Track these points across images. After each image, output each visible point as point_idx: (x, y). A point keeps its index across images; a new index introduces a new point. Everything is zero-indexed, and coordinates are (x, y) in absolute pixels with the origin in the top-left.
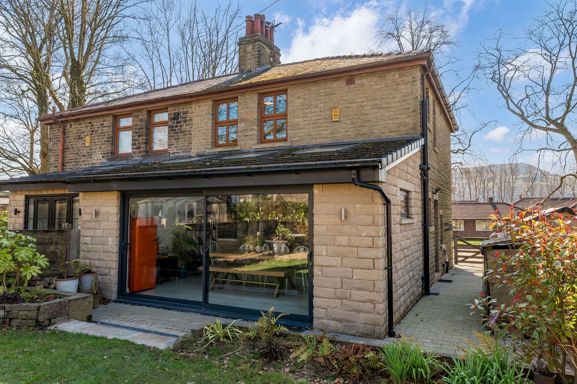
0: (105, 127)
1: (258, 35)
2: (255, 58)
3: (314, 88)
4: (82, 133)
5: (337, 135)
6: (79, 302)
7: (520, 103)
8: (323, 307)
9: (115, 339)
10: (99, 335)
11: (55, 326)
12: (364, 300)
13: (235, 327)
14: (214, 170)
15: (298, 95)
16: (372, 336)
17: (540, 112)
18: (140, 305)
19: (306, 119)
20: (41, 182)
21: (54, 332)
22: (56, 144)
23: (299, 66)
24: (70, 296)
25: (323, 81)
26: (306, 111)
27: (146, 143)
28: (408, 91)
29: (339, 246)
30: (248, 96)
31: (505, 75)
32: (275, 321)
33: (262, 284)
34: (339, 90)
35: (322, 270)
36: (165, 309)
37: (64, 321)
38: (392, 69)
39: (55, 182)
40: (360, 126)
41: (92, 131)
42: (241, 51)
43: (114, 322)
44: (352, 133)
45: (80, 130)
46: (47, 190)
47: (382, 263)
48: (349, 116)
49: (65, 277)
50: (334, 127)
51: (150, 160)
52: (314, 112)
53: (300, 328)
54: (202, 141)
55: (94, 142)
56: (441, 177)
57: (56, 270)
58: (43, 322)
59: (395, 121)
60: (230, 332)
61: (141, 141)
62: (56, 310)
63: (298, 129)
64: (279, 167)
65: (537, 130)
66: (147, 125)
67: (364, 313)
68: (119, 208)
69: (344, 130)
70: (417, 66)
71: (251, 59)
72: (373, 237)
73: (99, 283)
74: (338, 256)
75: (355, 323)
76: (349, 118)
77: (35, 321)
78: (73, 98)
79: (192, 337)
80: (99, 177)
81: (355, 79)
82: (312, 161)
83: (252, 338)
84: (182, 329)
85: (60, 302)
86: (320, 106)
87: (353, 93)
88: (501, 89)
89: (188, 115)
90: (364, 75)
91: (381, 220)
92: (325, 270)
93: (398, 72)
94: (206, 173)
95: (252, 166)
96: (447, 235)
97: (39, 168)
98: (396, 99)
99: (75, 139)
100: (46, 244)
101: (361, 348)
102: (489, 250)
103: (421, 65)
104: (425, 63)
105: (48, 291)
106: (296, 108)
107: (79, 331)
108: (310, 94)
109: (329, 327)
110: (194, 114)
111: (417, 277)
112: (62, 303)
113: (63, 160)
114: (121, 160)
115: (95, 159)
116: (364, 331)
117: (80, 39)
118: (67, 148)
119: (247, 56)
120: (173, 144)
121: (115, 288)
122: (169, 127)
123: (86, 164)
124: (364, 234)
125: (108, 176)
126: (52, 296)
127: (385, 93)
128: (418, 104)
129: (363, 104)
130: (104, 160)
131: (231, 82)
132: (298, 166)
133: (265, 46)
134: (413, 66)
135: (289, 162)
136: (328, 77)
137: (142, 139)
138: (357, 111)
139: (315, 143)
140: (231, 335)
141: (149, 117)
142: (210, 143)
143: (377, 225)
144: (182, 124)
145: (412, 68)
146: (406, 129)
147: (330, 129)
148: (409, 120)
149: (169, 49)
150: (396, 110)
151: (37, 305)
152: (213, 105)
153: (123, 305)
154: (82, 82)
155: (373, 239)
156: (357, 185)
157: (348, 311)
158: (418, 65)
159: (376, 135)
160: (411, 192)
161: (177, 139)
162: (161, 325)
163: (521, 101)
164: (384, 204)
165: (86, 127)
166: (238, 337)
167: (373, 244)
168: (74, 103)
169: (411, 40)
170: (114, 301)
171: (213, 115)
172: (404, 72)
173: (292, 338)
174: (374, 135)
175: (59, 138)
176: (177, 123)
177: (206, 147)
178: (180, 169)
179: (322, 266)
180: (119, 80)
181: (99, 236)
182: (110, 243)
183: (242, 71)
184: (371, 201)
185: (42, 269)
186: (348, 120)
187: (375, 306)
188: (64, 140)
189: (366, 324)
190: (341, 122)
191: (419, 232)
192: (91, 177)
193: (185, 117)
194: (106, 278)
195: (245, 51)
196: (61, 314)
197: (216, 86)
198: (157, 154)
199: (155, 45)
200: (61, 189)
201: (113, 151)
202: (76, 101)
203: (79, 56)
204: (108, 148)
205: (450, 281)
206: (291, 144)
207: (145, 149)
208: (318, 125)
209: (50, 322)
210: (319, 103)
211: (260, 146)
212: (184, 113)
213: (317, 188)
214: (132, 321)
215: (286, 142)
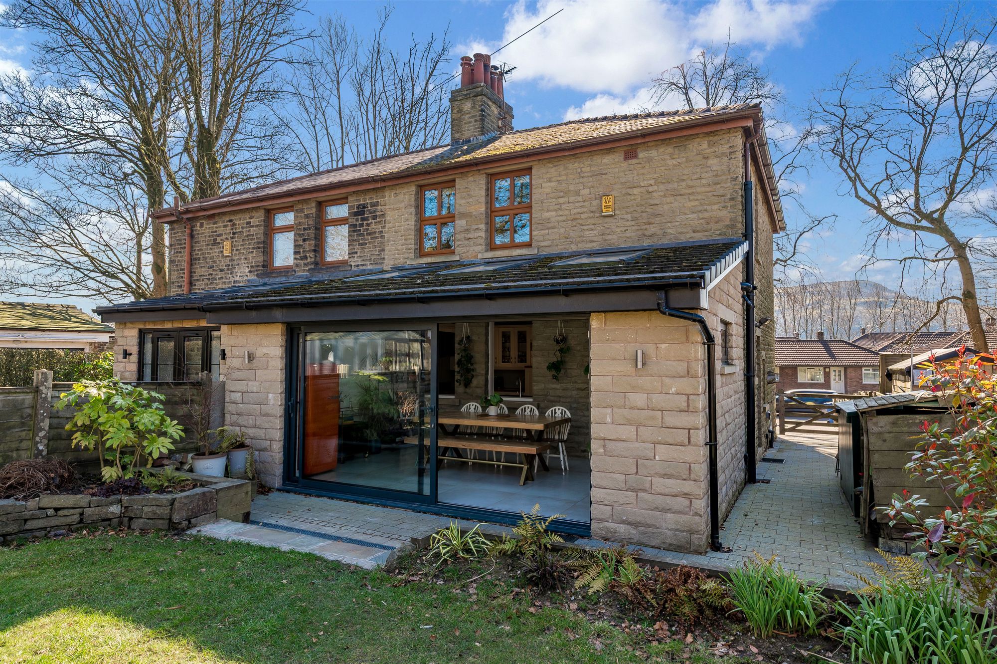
0: (253, 226)
1: (480, 86)
2: (476, 121)
3: (574, 166)
4: (218, 236)
5: (610, 237)
6: (232, 492)
7: (876, 188)
8: (606, 502)
9: (292, 552)
10: (267, 544)
11: (198, 529)
12: (673, 494)
13: (478, 534)
14: (433, 290)
15: (549, 176)
16: (686, 549)
17: (905, 201)
18: (318, 496)
19: (561, 213)
20: (163, 310)
21: (197, 539)
22: (180, 252)
23: (545, 133)
24: (217, 483)
25: (587, 154)
26: (562, 200)
27: (315, 251)
28: (724, 167)
29: (632, 408)
30: (471, 179)
31: (853, 144)
32: (544, 527)
33: (497, 465)
34: (614, 168)
35: (604, 446)
36: (357, 502)
37: (209, 521)
38: (697, 134)
39: (185, 309)
40: (645, 224)
41: (234, 234)
42: (455, 111)
43: (283, 522)
44: (633, 234)
45: (216, 232)
46: (172, 321)
47: (701, 436)
48: (628, 207)
49: (207, 453)
50: (605, 225)
51: (325, 277)
52: (573, 202)
53: (569, 534)
54: (400, 247)
55: (237, 250)
56: (763, 302)
57: (193, 443)
58: (180, 523)
59: (701, 215)
60: (473, 542)
61: (307, 248)
62: (198, 506)
63: (548, 228)
64: (537, 285)
65: (898, 228)
66: (316, 224)
67: (673, 513)
68: (284, 348)
69: (621, 229)
70: (738, 129)
71: (470, 122)
72: (688, 395)
73: (256, 461)
74: (631, 425)
75: (658, 528)
76: (628, 210)
77: (168, 521)
78: (202, 184)
79: (414, 550)
80: (254, 302)
81: (639, 150)
82: (589, 276)
83: (509, 553)
84: (388, 535)
85: (204, 493)
86: (583, 192)
87: (635, 172)
88: (845, 165)
89: (379, 207)
90: (653, 143)
91: (700, 369)
92: (611, 445)
93: (707, 139)
94: (422, 295)
95: (494, 285)
96: (769, 390)
97: (151, 289)
98: (704, 181)
99: (208, 245)
100: (176, 403)
101: (694, 573)
102: (872, 416)
103: (743, 127)
104: (750, 124)
105: (183, 475)
106: (545, 196)
107: (235, 538)
108: (567, 175)
109: (617, 535)
110: (387, 207)
111: (739, 455)
112: (207, 494)
113: (191, 277)
114: (277, 277)
115: (239, 275)
116: (673, 542)
117: (211, 96)
118: (196, 259)
119: (464, 119)
120: (356, 253)
121: (278, 470)
122: (350, 226)
123: (225, 283)
124: (674, 390)
125: (268, 301)
126: (189, 482)
127: (685, 172)
128: (738, 187)
129: (650, 189)
130: (252, 277)
131: (442, 157)
132: (567, 284)
133: (490, 103)
134: (730, 129)
135: (551, 279)
136: (596, 148)
137: (310, 245)
138: (641, 200)
139: (575, 250)
140: (475, 547)
141: (320, 211)
142: (412, 251)
143: (695, 376)
144: (370, 221)
145: (729, 133)
146: (719, 228)
147: (599, 228)
148: (724, 213)
149: (340, 111)
150: (704, 197)
151: (170, 496)
152: (417, 194)
153: (292, 497)
154: (215, 160)
155: (688, 399)
156: (665, 314)
157: (647, 510)
158: (739, 127)
159: (672, 237)
160: (731, 324)
161: (362, 244)
162: (355, 529)
163: (877, 186)
164: (704, 344)
165: (225, 226)
166: (485, 551)
167: (688, 406)
168: (204, 192)
169: (705, 93)
170: (278, 490)
171: (416, 207)
172: (716, 138)
173: (570, 553)
174: (668, 237)
175: (185, 243)
176: (363, 219)
177: (406, 256)
178: (379, 290)
179: (604, 439)
180: (266, 157)
181: (255, 391)
182: (272, 402)
183: (455, 142)
184: (684, 339)
185: (174, 442)
186: (627, 213)
187: (691, 502)
188: (192, 247)
189: (677, 530)
190: (616, 217)
191: (741, 385)
192: (242, 302)
193: (375, 212)
194: (266, 454)
195: (460, 111)
196: (206, 511)
197: (420, 163)
198: (332, 267)
199: (318, 105)
200: (193, 319)
201: (265, 263)
202: (207, 189)
203: (209, 122)
204: (257, 258)
205: (781, 461)
206: (538, 251)
207: (313, 259)
208: (580, 222)
209: (190, 522)
210: (582, 188)
211: (490, 255)
212: (373, 205)
213: (597, 319)
214: (310, 521)
215: (530, 249)
